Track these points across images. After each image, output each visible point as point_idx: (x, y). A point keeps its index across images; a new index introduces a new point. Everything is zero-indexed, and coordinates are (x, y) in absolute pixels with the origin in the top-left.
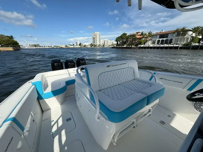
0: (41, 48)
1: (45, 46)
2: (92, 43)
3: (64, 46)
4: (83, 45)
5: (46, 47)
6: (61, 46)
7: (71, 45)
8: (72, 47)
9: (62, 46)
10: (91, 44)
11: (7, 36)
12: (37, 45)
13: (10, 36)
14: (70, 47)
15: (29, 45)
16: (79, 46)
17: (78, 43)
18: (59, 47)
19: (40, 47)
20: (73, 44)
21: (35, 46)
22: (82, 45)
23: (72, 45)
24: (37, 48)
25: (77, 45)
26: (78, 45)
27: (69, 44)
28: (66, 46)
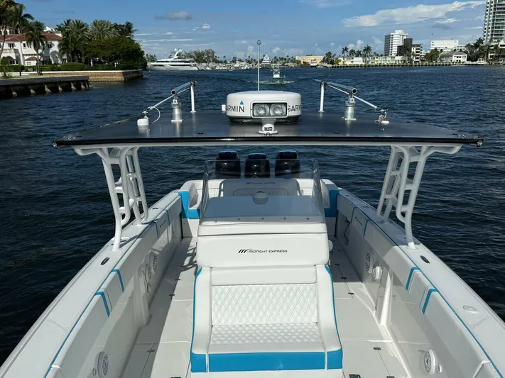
0: (218, 68)
1: (234, 61)
2: (480, 41)
3: (316, 60)
4: (423, 53)
5: (237, 65)
6: (302, 59)
7: (352, 51)
8: (358, 61)
9: (309, 60)
10: (476, 46)
11: (116, 26)
12: (208, 52)
13: (123, 23)
14: (348, 63)
15: (175, 56)
16: (399, 58)
17: (397, 42)
18: (293, 61)
19: (217, 62)
20: (368, 49)
21: (199, 58)
22: (414, 50)
23: (358, 54)
24: (202, 66)
25: (387, 52)
26: (395, 50)
27: (346, 49)
28: (329, 58)
